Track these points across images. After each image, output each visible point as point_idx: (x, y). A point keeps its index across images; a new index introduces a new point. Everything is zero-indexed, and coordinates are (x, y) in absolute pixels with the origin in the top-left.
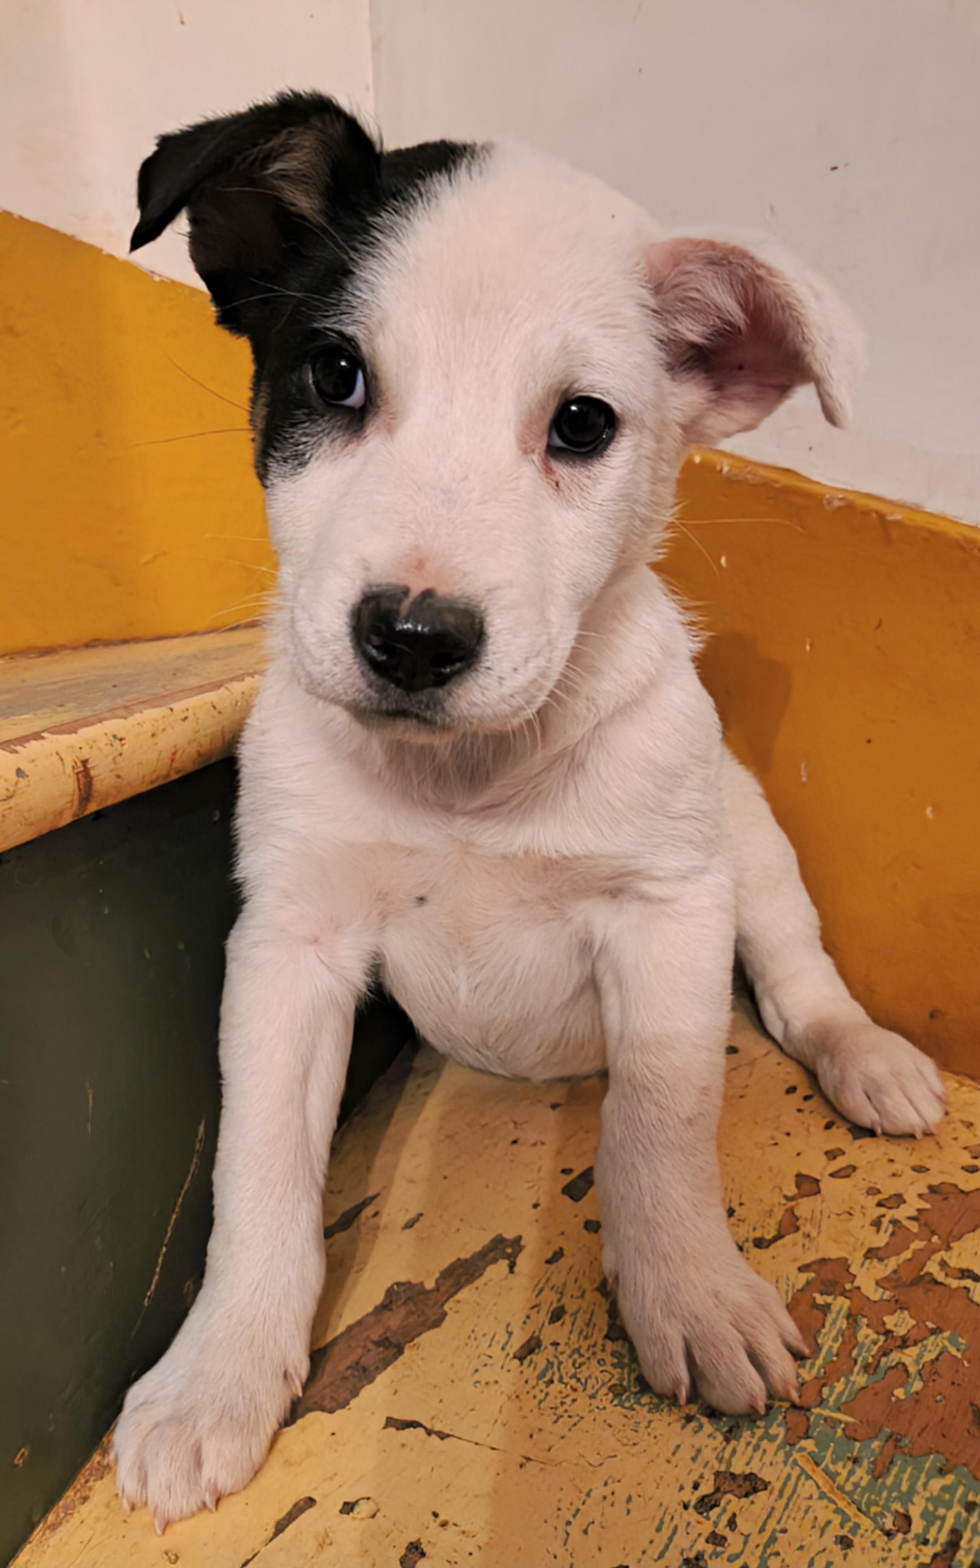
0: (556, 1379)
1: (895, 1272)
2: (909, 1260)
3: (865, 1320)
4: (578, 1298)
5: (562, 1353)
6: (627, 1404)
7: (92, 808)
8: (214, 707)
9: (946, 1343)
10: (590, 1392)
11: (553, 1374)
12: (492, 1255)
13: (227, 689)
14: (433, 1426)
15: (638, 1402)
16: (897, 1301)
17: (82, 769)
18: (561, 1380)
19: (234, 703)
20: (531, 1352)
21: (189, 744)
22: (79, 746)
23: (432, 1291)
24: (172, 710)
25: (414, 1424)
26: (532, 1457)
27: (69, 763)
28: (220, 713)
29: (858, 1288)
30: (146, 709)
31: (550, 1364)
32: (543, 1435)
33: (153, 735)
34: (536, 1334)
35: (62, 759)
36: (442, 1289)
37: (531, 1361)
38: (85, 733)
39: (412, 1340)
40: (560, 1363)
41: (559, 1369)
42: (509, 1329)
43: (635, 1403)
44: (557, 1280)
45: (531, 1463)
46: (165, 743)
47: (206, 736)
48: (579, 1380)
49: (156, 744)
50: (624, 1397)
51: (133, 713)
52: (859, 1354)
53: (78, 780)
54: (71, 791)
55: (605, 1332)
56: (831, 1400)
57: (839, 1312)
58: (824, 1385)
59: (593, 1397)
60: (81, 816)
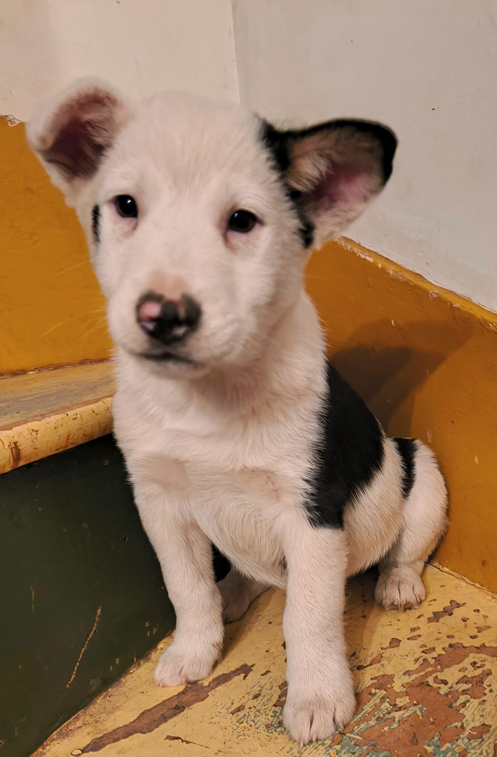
0: (244, 722)
1: (413, 680)
2: (422, 676)
3: (388, 700)
4: (268, 690)
5: (252, 711)
6: (270, 731)
7: (22, 463)
8: (93, 412)
9: (417, 710)
10: (256, 727)
11: (245, 719)
12: (239, 672)
13: (103, 402)
14: (185, 739)
15: (275, 731)
16: (407, 692)
17: (14, 446)
18: (246, 722)
19: (106, 409)
20: (239, 711)
21: (78, 430)
22: (12, 435)
23: (206, 687)
24: (67, 415)
25: (178, 738)
26: (222, 751)
27: (6, 444)
28: (97, 414)
29: (393, 687)
30: (52, 415)
31: (245, 715)
32: (230, 743)
33: (55, 428)
34: (244, 705)
35: (3, 442)
36: (211, 686)
37: (238, 714)
38: (16, 429)
39: (189, 706)
40: (249, 715)
41: (248, 718)
42: (233, 702)
43: (274, 731)
44: (262, 682)
45: (221, 753)
46: (63, 431)
47: (88, 426)
48: (254, 722)
49: (57, 432)
50: (270, 729)
51: (44, 418)
52: (377, 714)
53: (12, 451)
54: (8, 456)
55: (274, 703)
56: (356, 731)
57: (378, 697)
58: (357, 725)
59: (257, 728)
60: (16, 467)
